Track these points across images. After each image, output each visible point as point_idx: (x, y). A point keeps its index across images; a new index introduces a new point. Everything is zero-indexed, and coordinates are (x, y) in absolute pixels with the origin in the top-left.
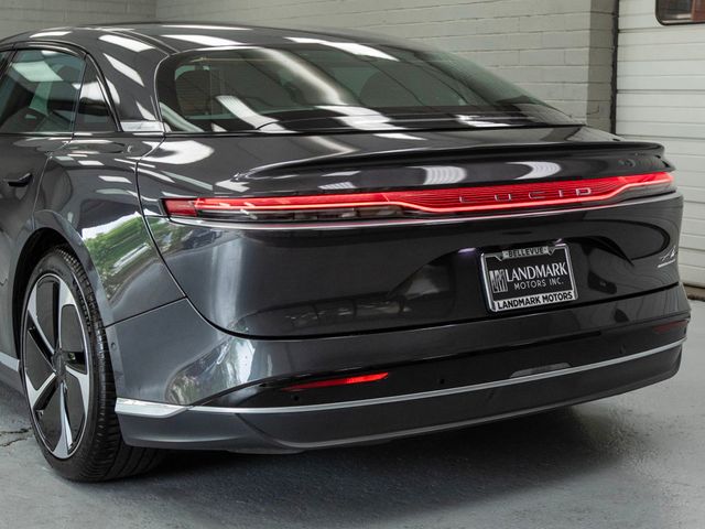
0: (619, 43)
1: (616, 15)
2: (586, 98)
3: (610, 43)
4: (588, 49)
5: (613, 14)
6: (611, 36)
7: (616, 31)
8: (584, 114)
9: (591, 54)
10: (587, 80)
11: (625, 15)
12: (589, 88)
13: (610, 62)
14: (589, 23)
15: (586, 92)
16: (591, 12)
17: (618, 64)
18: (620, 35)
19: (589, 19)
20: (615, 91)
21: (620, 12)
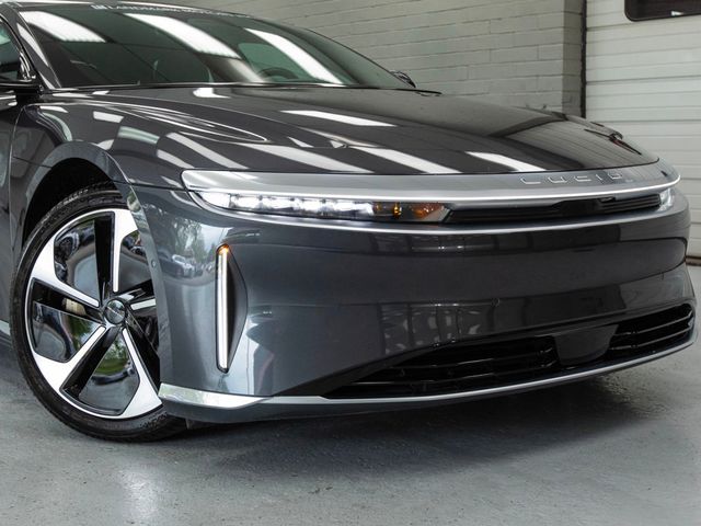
0: (588, 40)
1: (584, 15)
2: (560, 89)
3: (579, 40)
4: (562, 45)
5: (581, 14)
6: (579, 35)
7: (584, 29)
8: (560, 102)
9: (565, 49)
10: (562, 72)
12: (563, 80)
13: (579, 56)
14: (563, 21)
15: (561, 83)
16: (565, 12)
17: (587, 59)
18: (588, 33)
19: (563, 18)
20: (584, 83)
21: (588, 13)
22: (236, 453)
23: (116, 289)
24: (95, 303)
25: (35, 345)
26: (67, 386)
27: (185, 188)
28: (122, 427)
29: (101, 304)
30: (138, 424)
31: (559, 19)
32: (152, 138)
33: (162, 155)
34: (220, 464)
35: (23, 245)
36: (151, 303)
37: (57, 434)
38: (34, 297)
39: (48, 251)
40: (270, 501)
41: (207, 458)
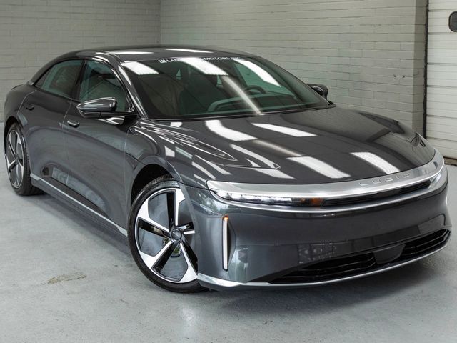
1: (427, 26)
2: (413, 67)
3: (424, 40)
4: (413, 43)
5: (425, 25)
6: (424, 36)
7: (427, 34)
8: (412, 75)
9: (415, 46)
10: (413, 58)
11: (432, 26)
12: (414, 62)
13: (424, 49)
14: (414, 30)
15: (413, 65)
16: (415, 25)
17: (428, 50)
18: (429, 36)
19: (414, 28)
20: (426, 63)
21: (429, 24)
22: (231, 300)
23: (177, 224)
24: (167, 230)
25: (140, 248)
26: (155, 267)
27: (208, 189)
28: (180, 286)
29: (170, 230)
30: (187, 286)
31: (412, 28)
32: (189, 156)
33: (194, 164)
34: (224, 307)
35: (132, 203)
36: (193, 232)
37: (150, 287)
38: (139, 226)
39: (145, 205)
40: (246, 328)
41: (218, 303)
